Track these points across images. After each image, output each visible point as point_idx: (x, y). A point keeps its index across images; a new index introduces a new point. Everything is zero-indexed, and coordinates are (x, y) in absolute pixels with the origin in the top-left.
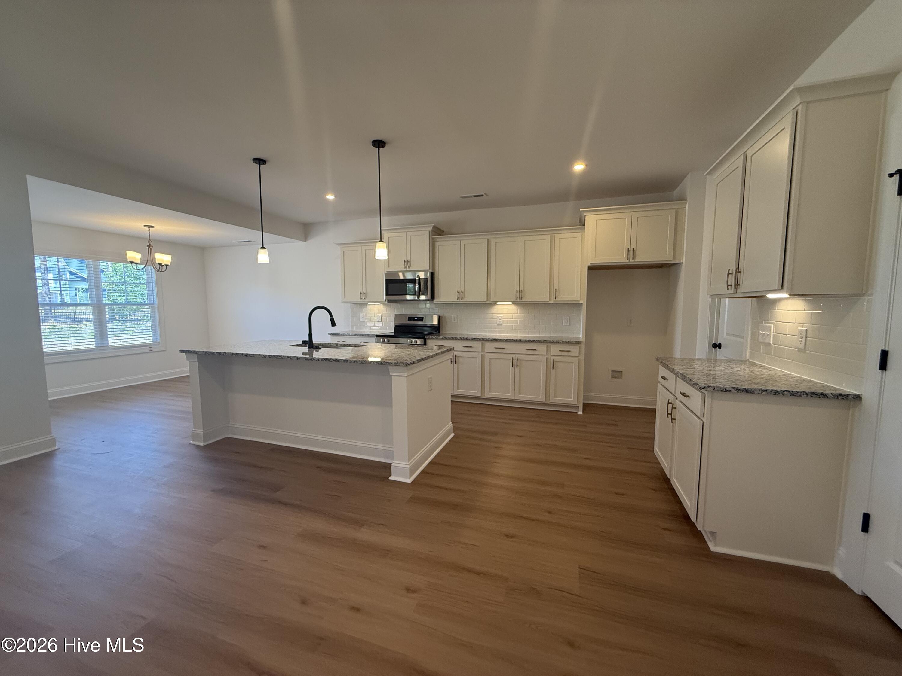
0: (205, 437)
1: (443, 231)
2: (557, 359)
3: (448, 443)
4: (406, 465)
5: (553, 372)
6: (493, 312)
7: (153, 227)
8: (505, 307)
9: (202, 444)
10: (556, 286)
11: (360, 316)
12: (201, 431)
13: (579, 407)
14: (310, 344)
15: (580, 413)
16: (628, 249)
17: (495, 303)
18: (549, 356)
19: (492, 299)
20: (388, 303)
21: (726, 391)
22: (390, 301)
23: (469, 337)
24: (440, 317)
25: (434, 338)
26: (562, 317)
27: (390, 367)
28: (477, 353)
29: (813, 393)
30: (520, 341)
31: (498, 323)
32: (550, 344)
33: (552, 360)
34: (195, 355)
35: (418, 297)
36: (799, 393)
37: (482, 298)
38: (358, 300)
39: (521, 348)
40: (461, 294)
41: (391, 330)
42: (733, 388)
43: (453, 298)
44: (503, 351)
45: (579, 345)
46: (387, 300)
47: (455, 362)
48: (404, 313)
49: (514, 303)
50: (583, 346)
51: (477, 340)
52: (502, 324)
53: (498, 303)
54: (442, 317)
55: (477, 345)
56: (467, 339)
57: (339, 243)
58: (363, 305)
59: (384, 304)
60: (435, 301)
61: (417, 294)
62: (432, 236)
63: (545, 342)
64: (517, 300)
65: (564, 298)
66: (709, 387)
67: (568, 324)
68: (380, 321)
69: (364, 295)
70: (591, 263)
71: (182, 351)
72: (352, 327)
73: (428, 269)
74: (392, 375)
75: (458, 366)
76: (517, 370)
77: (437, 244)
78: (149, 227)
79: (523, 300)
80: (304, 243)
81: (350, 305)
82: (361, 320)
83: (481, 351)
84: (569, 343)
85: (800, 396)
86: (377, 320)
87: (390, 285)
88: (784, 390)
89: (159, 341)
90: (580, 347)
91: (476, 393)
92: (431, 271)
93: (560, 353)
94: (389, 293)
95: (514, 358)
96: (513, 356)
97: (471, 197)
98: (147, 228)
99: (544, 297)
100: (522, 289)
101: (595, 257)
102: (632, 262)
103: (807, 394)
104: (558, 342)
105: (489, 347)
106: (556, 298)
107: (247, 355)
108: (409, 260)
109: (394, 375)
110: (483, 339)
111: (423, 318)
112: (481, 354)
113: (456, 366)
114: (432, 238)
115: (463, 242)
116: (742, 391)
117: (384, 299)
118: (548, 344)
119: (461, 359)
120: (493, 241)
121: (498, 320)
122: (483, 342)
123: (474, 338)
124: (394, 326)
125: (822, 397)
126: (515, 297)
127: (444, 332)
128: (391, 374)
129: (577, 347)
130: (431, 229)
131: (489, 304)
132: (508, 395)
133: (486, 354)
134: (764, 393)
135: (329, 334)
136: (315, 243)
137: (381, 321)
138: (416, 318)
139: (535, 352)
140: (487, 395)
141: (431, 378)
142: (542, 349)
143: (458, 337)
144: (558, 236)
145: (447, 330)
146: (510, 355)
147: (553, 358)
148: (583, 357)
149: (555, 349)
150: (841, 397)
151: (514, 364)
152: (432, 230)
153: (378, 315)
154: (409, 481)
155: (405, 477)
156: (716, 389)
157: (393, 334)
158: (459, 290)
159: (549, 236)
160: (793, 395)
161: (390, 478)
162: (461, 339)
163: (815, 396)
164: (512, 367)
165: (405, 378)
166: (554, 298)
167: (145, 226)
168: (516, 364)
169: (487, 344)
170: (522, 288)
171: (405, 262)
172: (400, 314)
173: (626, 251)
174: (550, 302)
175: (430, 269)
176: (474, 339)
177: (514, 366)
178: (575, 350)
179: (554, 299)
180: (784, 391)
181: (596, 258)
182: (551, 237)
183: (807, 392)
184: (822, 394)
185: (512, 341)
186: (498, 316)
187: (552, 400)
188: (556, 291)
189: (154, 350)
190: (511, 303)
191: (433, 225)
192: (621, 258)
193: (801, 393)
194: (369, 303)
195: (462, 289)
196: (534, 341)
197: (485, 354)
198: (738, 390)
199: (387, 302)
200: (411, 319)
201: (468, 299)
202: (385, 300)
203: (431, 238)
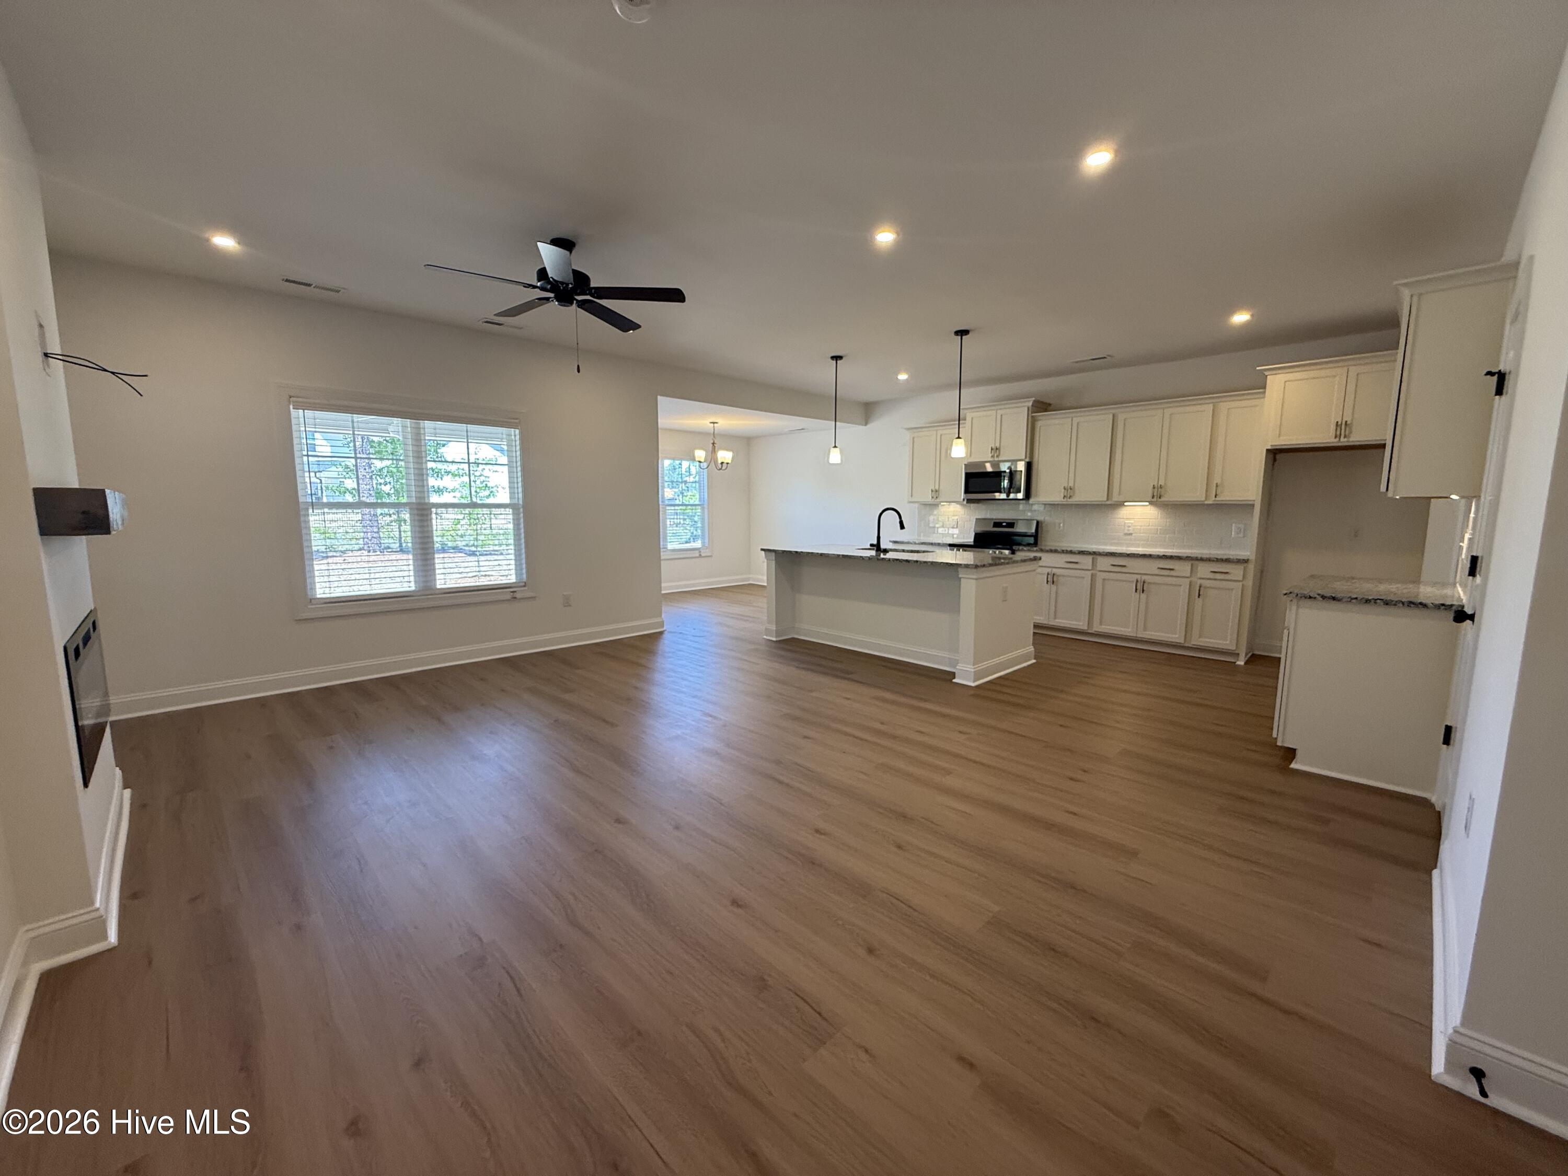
0: (778, 633)
1: (1050, 405)
2: (1206, 583)
3: (1025, 667)
4: (970, 668)
5: (1198, 603)
6: (1120, 516)
7: (717, 423)
8: (1139, 510)
9: (774, 639)
10: (1217, 479)
11: (929, 521)
12: (774, 628)
13: (1238, 654)
14: (877, 547)
15: (1241, 663)
16: (1337, 422)
17: (1121, 504)
18: (1194, 579)
19: (1116, 498)
20: (967, 503)
21: (1310, 597)
22: (969, 501)
23: (1075, 549)
24: (1040, 525)
25: (1025, 549)
26: (1232, 525)
27: (960, 569)
28: (1087, 572)
29: (1411, 602)
30: (1150, 556)
31: (1126, 532)
32: (1196, 562)
33: (1198, 586)
34: (773, 554)
35: (1008, 496)
36: (1394, 603)
37: (1100, 496)
38: (928, 499)
39: (1152, 567)
40: (1069, 491)
41: (970, 540)
42: (1319, 595)
43: (1058, 498)
44: (1123, 570)
45: (1245, 565)
46: (966, 500)
47: (1053, 582)
48: (988, 516)
49: (1151, 503)
50: (1251, 567)
51: (1087, 554)
52: (1131, 534)
53: (1126, 504)
54: (1041, 522)
55: (1087, 561)
56: (1071, 552)
57: (908, 427)
58: (936, 505)
59: (962, 505)
60: (1031, 501)
61: (1007, 491)
62: (1032, 413)
63: (1188, 558)
64: (1153, 500)
65: (1227, 496)
66: (1291, 593)
67: (1241, 535)
68: (955, 526)
69: (936, 492)
70: (1271, 446)
71: (762, 550)
72: (919, 535)
73: (1024, 457)
74: (961, 578)
75: (1057, 589)
76: (1143, 596)
77: (1039, 424)
78: (714, 423)
79: (1162, 499)
80: (864, 427)
81: (917, 505)
82: (931, 525)
83: (1090, 568)
84: (1227, 561)
85: (1395, 605)
86: (952, 526)
87: (972, 481)
88: (1376, 598)
89: (707, 545)
90: (1245, 569)
91: (1082, 625)
92: (1027, 460)
93: (1212, 576)
94: (970, 489)
95: (1139, 580)
96: (1138, 577)
97: (1087, 360)
98: (712, 424)
99: (1198, 495)
100: (1163, 484)
101: (1280, 435)
102: (1344, 442)
103: (1403, 603)
104: (1209, 560)
105: (1103, 563)
106: (1216, 497)
107: (822, 554)
108: (998, 447)
109: (966, 578)
110: (1094, 553)
111: (1014, 523)
112: (1091, 572)
113: (1054, 588)
114: (1032, 417)
115: (1076, 420)
116: (1329, 598)
117: (962, 498)
118: (1193, 562)
119: (1061, 579)
120: (1121, 418)
121: (1127, 528)
122: (1095, 556)
123: (1082, 551)
124: (974, 534)
125: (1420, 606)
126: (1150, 495)
127: (1043, 544)
128: (960, 576)
129: (1241, 567)
130: (1030, 404)
131: (1111, 505)
132: (1128, 631)
133: (1099, 573)
134: (1354, 601)
135: (890, 541)
136: (879, 425)
137: (957, 527)
138: (1004, 524)
139: (1172, 573)
140: (1096, 628)
141: (1007, 587)
142: (1183, 568)
143: (1059, 549)
144: (1224, 407)
145: (1049, 541)
146: (1133, 576)
147: (1199, 582)
148: (1249, 583)
149: (1204, 570)
150: (1443, 607)
151: (1138, 587)
152: (1032, 406)
153: (953, 520)
154: (973, 684)
155: (969, 680)
156: (1299, 595)
157: (972, 543)
158: (1066, 485)
159: (1211, 406)
160: (1387, 604)
161: (954, 681)
162: (1063, 552)
163: (1412, 605)
164: (1136, 591)
165: (974, 581)
166: (1214, 496)
167: (711, 423)
168: (1141, 587)
169: (1100, 560)
170: (1162, 482)
171: (992, 449)
172: (983, 517)
173: (1333, 427)
174: (1206, 502)
175: (1026, 457)
176: (1082, 553)
177: (1138, 591)
178: (1236, 572)
179: (1214, 499)
180: (1376, 600)
181: (1281, 438)
182: (1214, 405)
183: (1403, 601)
184: (1421, 603)
185: (1137, 557)
186: (1126, 521)
187: (1196, 641)
188: (1217, 486)
189: (703, 555)
190: (1147, 503)
191: (1034, 399)
192: (1325, 437)
193: (1396, 602)
194: (942, 504)
195: (1071, 484)
196: (1171, 557)
197: (1096, 574)
198: (1323, 597)
199: (965, 502)
200: (997, 524)
201: (1078, 498)
202: (964, 500)
203: (1030, 416)
